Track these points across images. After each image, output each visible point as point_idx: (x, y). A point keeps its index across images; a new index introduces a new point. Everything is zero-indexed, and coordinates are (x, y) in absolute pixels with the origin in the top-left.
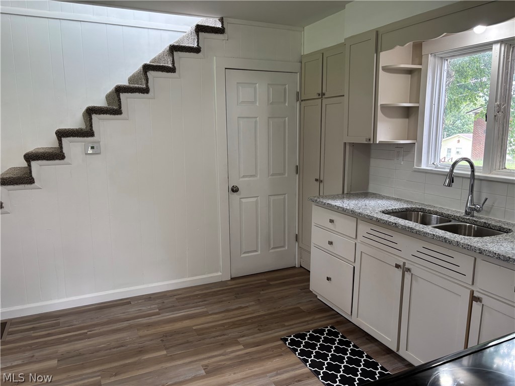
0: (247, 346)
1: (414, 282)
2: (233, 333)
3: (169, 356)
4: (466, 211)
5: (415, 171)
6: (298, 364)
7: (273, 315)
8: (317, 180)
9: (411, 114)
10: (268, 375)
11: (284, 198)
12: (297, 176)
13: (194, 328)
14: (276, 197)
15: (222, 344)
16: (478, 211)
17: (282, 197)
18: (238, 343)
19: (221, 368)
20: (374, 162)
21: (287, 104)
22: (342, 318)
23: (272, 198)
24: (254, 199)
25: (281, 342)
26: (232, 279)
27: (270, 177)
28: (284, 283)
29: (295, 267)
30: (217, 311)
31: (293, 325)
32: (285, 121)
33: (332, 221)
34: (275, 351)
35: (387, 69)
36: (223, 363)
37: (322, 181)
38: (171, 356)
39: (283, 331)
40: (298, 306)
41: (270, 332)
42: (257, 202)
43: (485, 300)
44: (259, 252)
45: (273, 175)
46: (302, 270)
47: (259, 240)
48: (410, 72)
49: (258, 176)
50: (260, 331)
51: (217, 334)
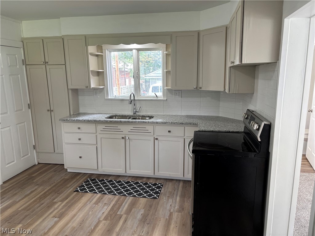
0: (62, 201)
1: (130, 142)
2: (47, 201)
3: (26, 225)
4: (134, 113)
5: (106, 100)
6: (94, 195)
7: (57, 186)
8: (48, 110)
9: (100, 74)
10: (87, 203)
11: (25, 125)
12: (30, 110)
13: (20, 209)
14: (20, 125)
15: (48, 207)
16: (138, 112)
17: (23, 124)
18: (56, 203)
19: (63, 213)
20: (80, 98)
21: (18, 67)
22: (88, 175)
23: (18, 126)
24: (8, 128)
25: (76, 193)
26: (4, 183)
27: (15, 113)
28: (40, 173)
29: (35, 165)
30: (20, 198)
31: (71, 185)
32: (18, 77)
33: (79, 128)
34: (78, 196)
35: (92, 54)
36: (60, 212)
37: (52, 111)
38: (27, 224)
39: (71, 188)
40: (63, 178)
41: (65, 192)
42: (10, 129)
43: (159, 138)
44: (15, 162)
45: (16, 111)
46: (41, 165)
47: (15, 154)
48: (97, 56)
49: (9, 113)
50: (60, 194)
51: (38, 205)
